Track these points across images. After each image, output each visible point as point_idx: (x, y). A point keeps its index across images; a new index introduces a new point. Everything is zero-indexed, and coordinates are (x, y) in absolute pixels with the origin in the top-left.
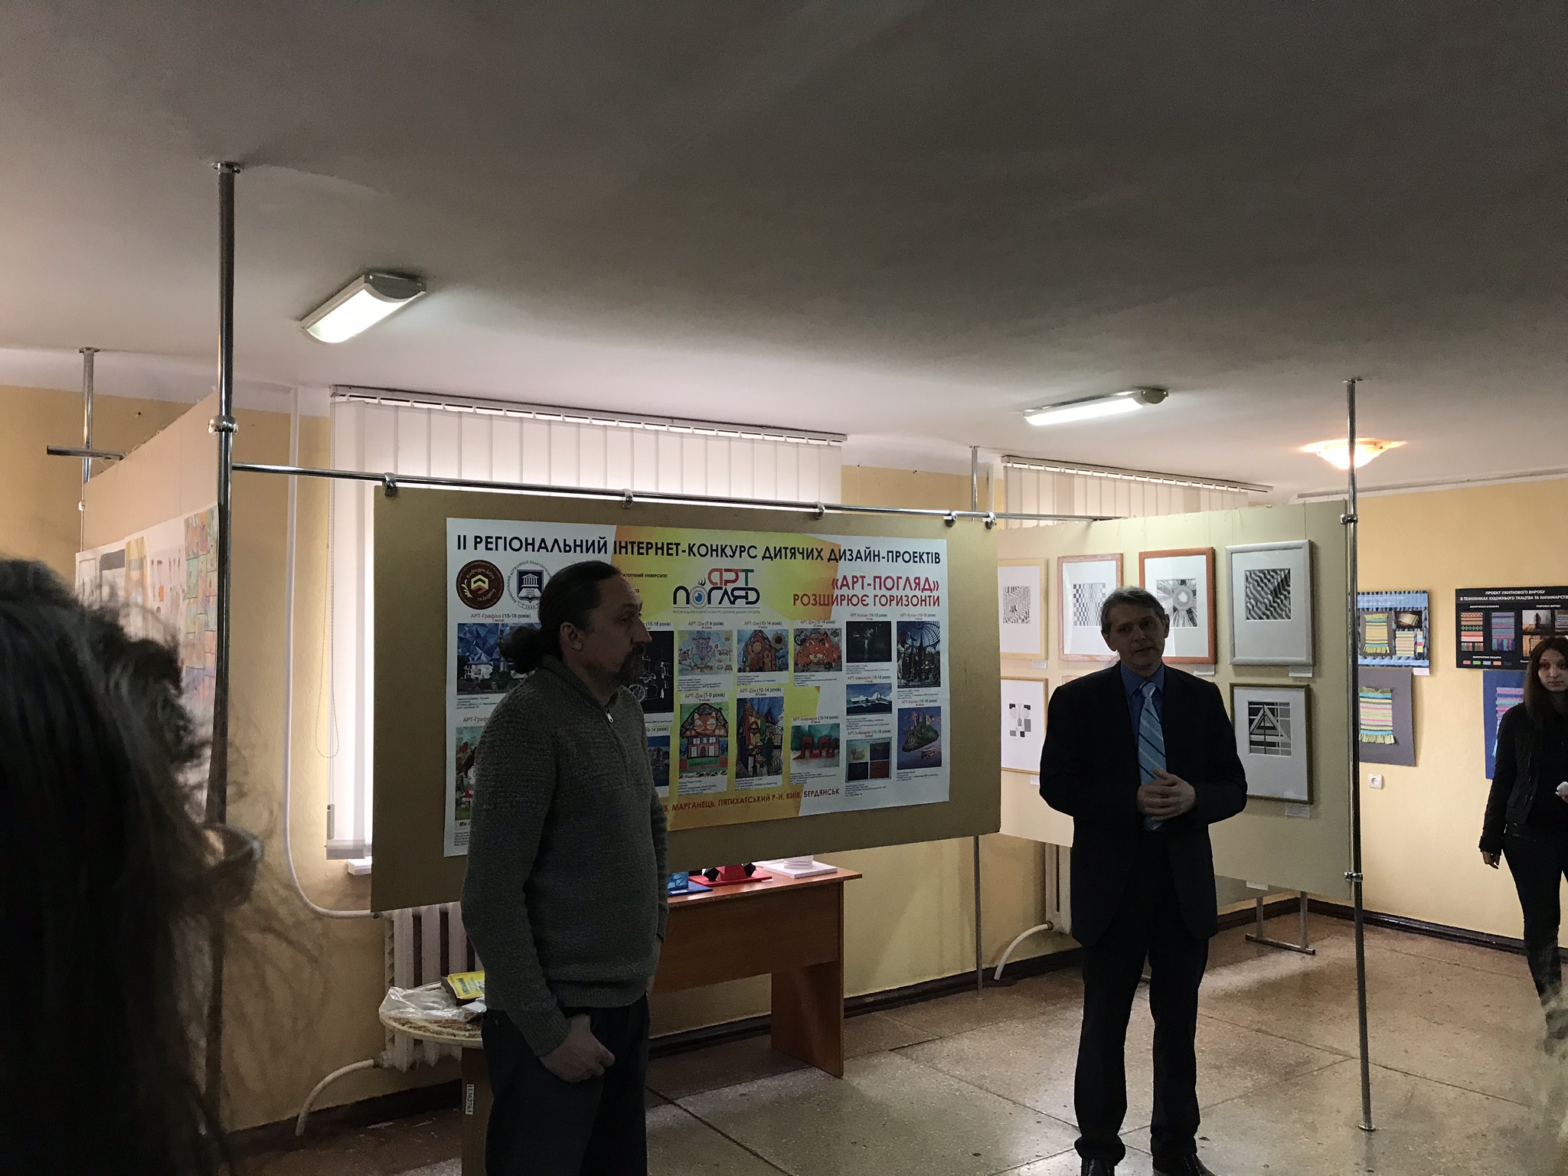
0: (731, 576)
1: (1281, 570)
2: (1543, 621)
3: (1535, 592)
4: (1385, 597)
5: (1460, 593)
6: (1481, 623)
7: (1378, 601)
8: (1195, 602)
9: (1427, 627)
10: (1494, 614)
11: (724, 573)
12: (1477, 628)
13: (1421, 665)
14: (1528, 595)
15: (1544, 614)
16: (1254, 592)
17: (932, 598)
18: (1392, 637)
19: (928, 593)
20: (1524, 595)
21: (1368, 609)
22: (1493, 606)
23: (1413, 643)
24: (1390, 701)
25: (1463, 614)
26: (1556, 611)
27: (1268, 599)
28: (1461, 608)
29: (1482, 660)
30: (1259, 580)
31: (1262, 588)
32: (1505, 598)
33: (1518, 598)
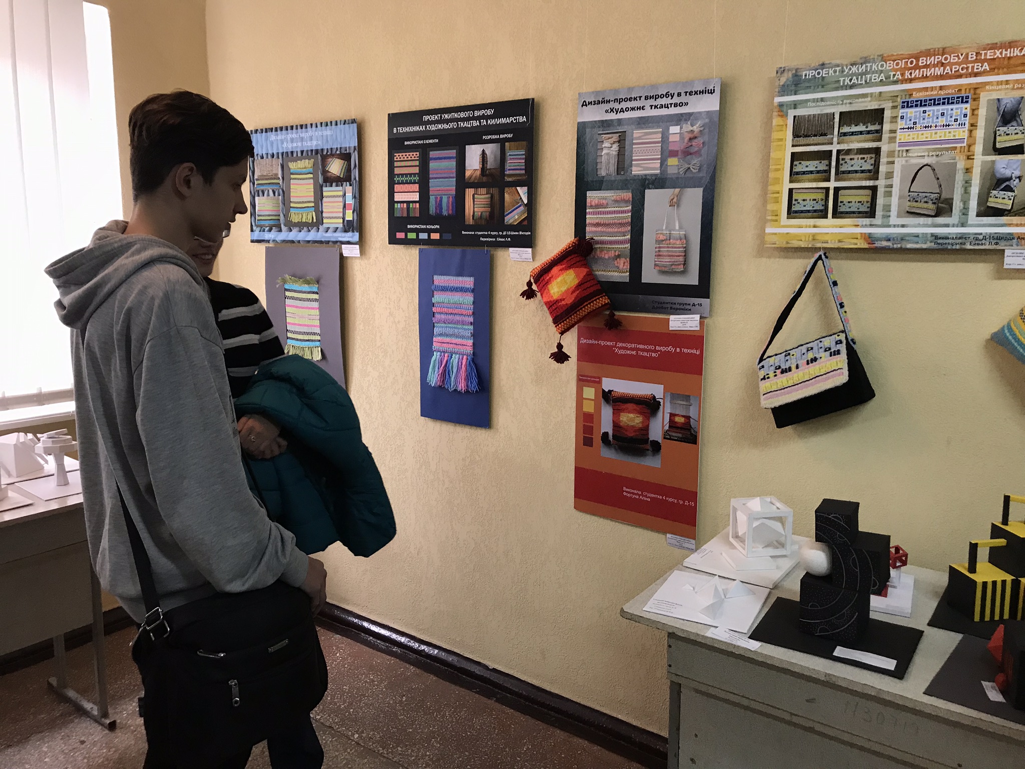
2: (490, 164)
3: (481, 112)
4: (311, 132)
5: (395, 119)
6: (416, 170)
7: (302, 139)
9: (357, 179)
10: (433, 154)
12: (413, 178)
13: (350, 239)
14: (474, 118)
15: (491, 149)
18: (319, 196)
20: (469, 119)
21: (292, 152)
22: (431, 141)
23: (342, 205)
24: (316, 296)
25: (398, 156)
26: (507, 144)
28: (396, 145)
29: (418, 231)
32: (446, 126)
33: (462, 124)
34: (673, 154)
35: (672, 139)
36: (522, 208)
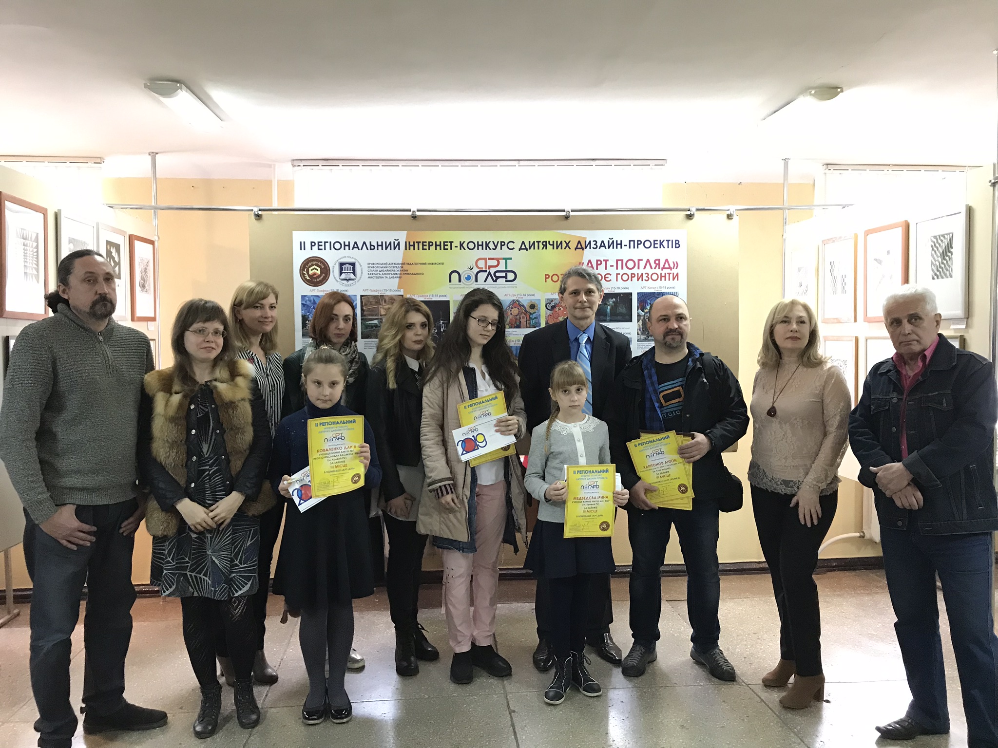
0: (495, 263)
1: (947, 234)
11: (488, 261)
17: (671, 275)
19: (669, 271)
27: (938, 261)
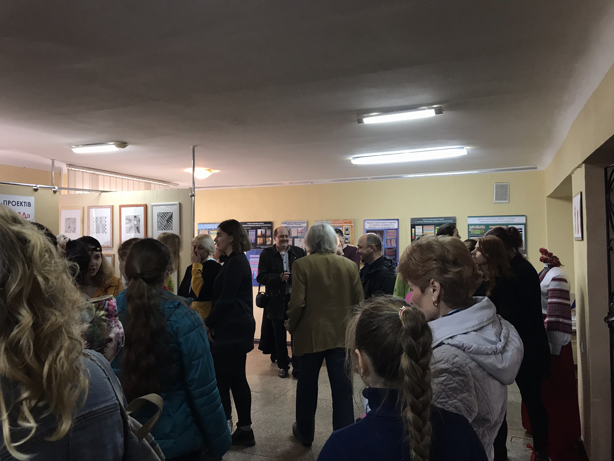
1: (169, 213)
2: (263, 233)
3: (261, 223)
7: (214, 226)
8: (139, 224)
10: (249, 231)
15: (263, 231)
16: (160, 220)
20: (258, 224)
21: (211, 229)
22: (249, 228)
26: (266, 230)
27: (165, 223)
30: (162, 216)
31: (163, 219)
32: (253, 225)
33: (256, 225)
34: (299, 233)
35: (299, 230)
36: (270, 241)
